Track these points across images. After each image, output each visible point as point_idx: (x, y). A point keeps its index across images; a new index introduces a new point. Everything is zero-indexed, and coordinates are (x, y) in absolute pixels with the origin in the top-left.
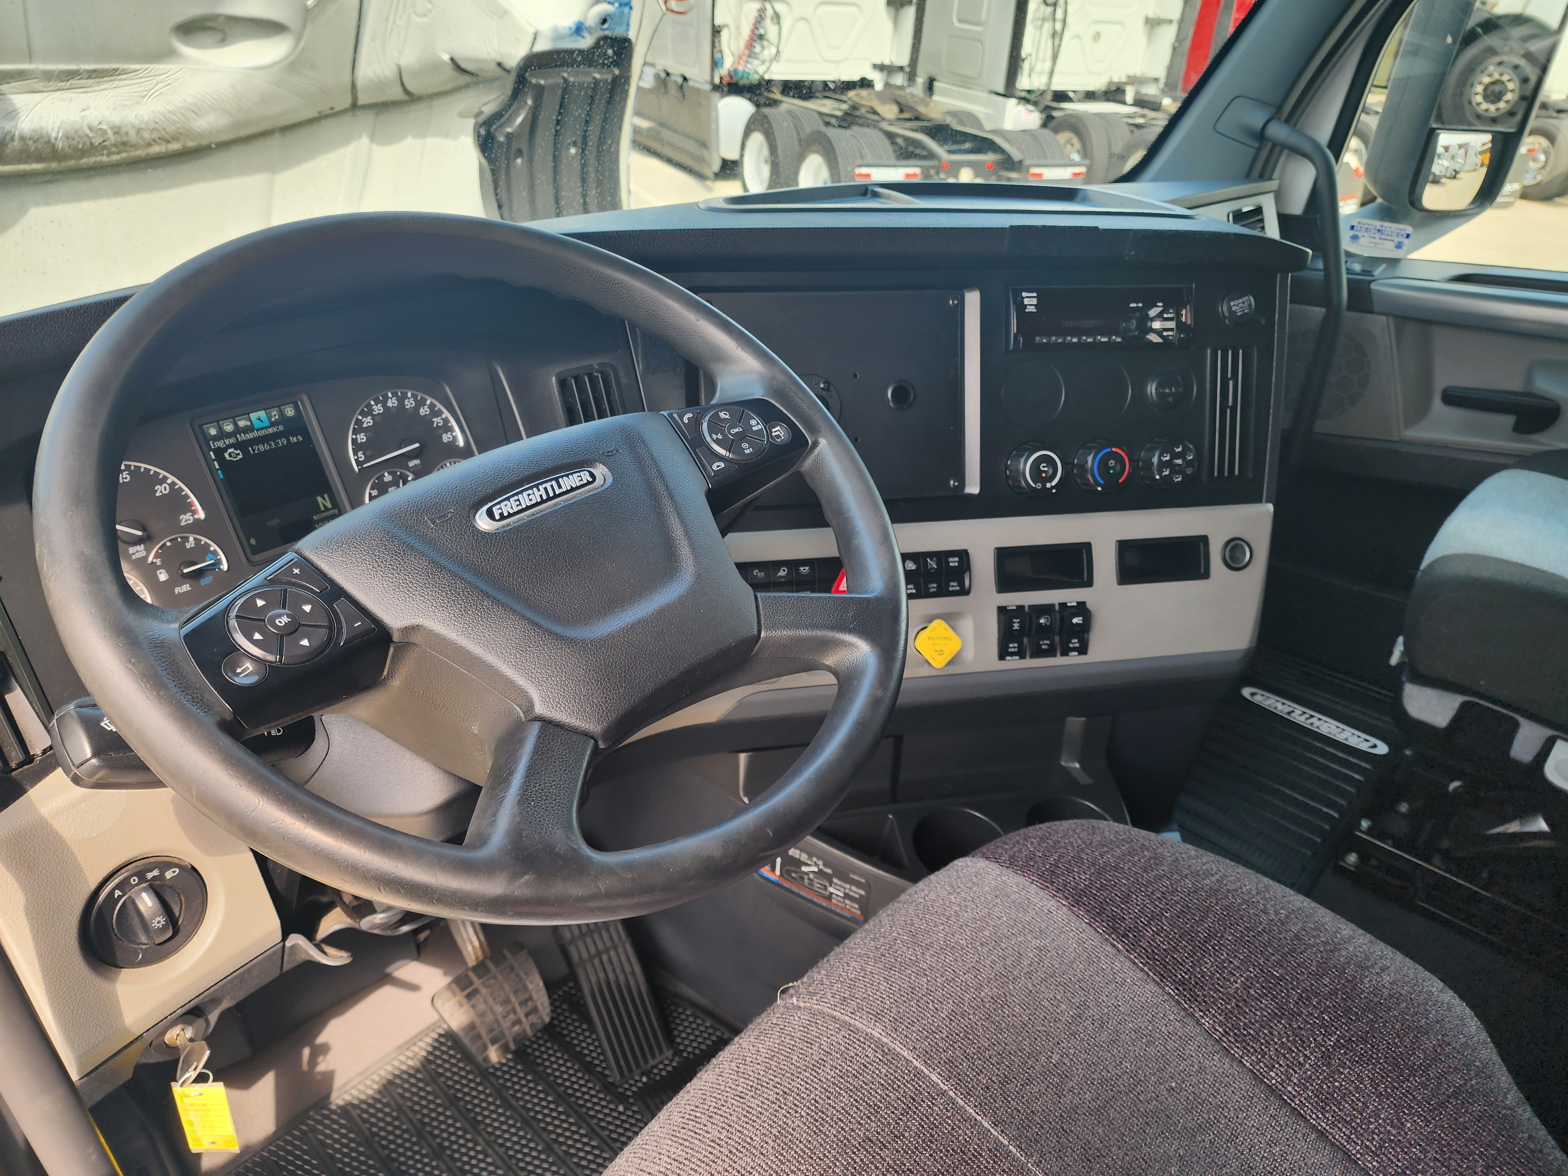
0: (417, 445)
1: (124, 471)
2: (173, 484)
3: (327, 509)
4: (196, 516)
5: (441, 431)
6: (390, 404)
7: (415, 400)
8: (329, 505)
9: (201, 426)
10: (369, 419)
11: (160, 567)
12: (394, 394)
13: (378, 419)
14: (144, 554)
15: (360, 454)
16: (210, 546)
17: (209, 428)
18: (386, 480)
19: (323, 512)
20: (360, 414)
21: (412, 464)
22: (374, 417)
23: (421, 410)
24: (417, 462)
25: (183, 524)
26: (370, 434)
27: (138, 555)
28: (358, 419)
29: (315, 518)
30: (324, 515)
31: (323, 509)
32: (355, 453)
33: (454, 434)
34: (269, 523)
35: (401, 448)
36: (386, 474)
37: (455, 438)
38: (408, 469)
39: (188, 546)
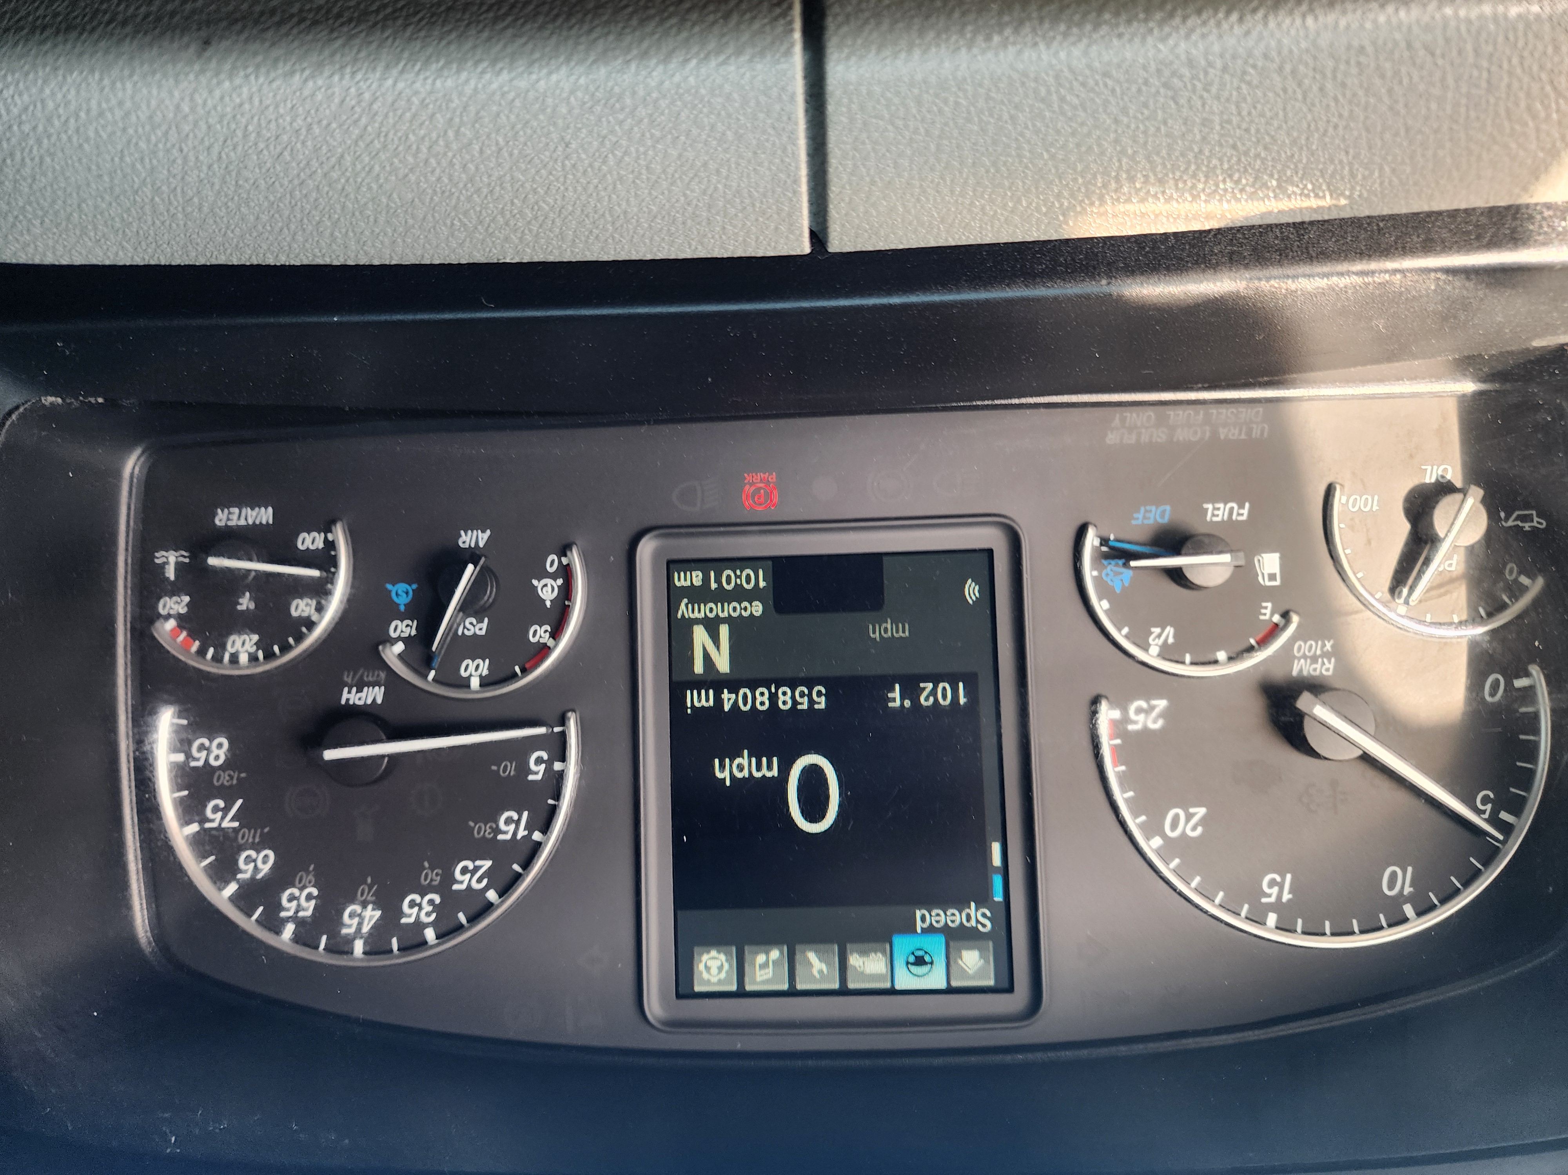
0: (330, 755)
1: (1271, 907)
2: (1153, 828)
3: (712, 626)
4: (1116, 714)
5: (224, 779)
6: (372, 915)
7: (274, 907)
8: (700, 635)
9: (1006, 987)
10: (462, 882)
11: (1269, 593)
12: (341, 947)
13: (434, 877)
14: (1302, 647)
15: (537, 772)
16: (1106, 612)
17: (980, 974)
18: (484, 667)
19: (729, 620)
20: (489, 907)
21: (373, 695)
22: (445, 885)
23: (265, 869)
24: (351, 697)
25: (1161, 704)
26: (480, 830)
27: (1313, 647)
28: (503, 893)
29: (757, 609)
30: (731, 610)
31: (724, 631)
32: (556, 782)
33: (180, 757)
34: (903, 632)
35: (394, 758)
36: (475, 683)
37: (183, 744)
38: (393, 682)
39: (1170, 631)
